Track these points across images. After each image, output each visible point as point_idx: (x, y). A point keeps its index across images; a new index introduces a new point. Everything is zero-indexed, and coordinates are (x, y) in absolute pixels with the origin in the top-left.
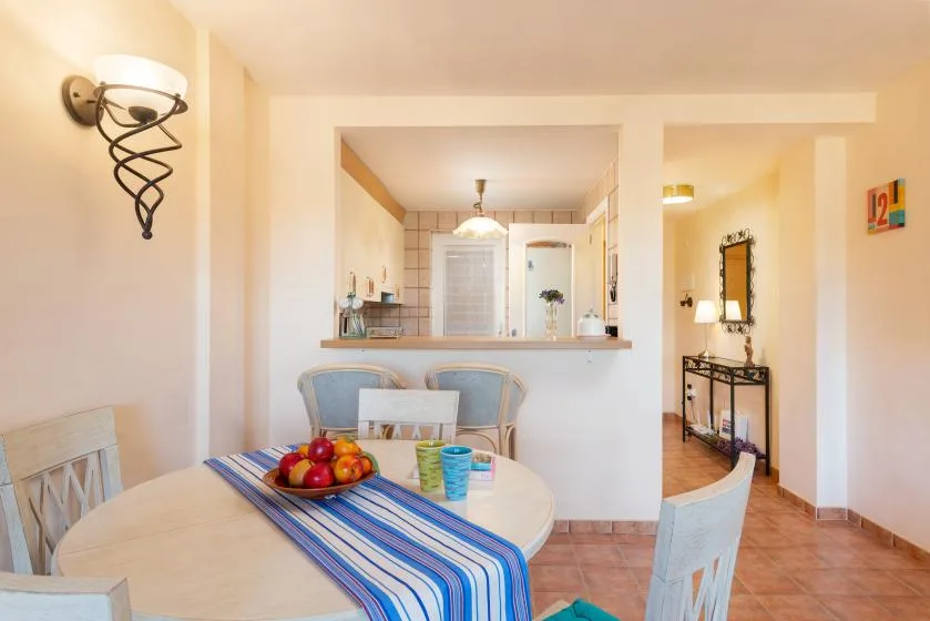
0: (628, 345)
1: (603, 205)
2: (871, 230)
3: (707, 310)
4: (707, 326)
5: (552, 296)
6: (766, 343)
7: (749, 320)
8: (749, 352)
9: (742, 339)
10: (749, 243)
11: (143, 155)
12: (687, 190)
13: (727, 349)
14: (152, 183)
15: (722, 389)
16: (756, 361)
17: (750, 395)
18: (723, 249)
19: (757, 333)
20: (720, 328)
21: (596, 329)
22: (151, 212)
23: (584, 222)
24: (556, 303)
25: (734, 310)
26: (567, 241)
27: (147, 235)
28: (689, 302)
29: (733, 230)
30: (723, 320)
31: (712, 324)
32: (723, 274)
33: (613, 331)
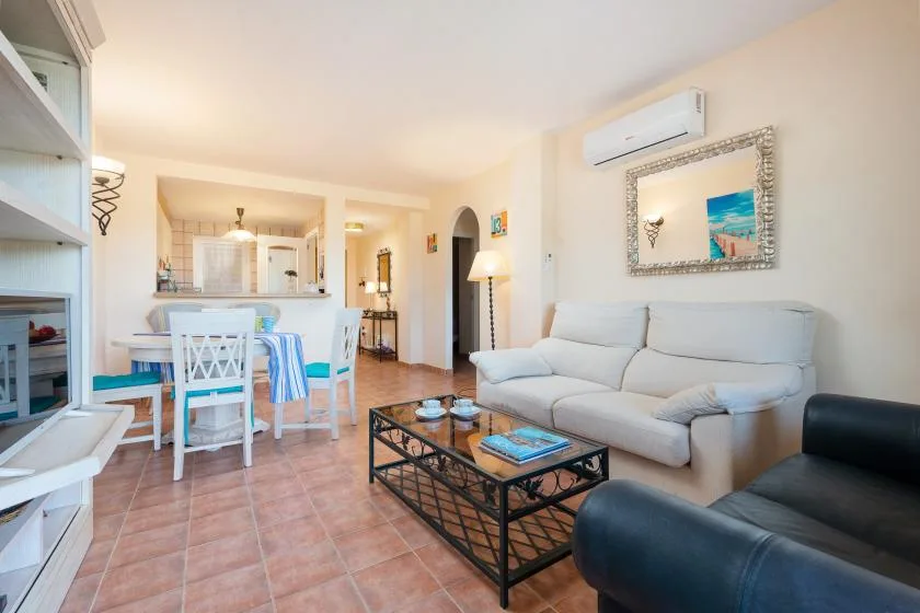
0: (329, 295)
1: (316, 230)
2: (428, 252)
3: (371, 287)
4: (373, 295)
5: (292, 273)
6: (397, 301)
7: (389, 291)
8: (388, 305)
9: (385, 299)
10: (389, 254)
11: (105, 200)
12: (361, 226)
13: (380, 305)
14: (107, 214)
15: (377, 322)
16: (392, 309)
17: (388, 325)
18: (379, 256)
19: (392, 297)
20: (378, 295)
21: (314, 289)
22: (105, 227)
23: (303, 236)
24: (293, 277)
25: (384, 287)
26: (295, 247)
27: (104, 233)
28: (363, 284)
29: (383, 247)
30: (379, 291)
31: (374, 294)
32: (379, 269)
33: (322, 291)
